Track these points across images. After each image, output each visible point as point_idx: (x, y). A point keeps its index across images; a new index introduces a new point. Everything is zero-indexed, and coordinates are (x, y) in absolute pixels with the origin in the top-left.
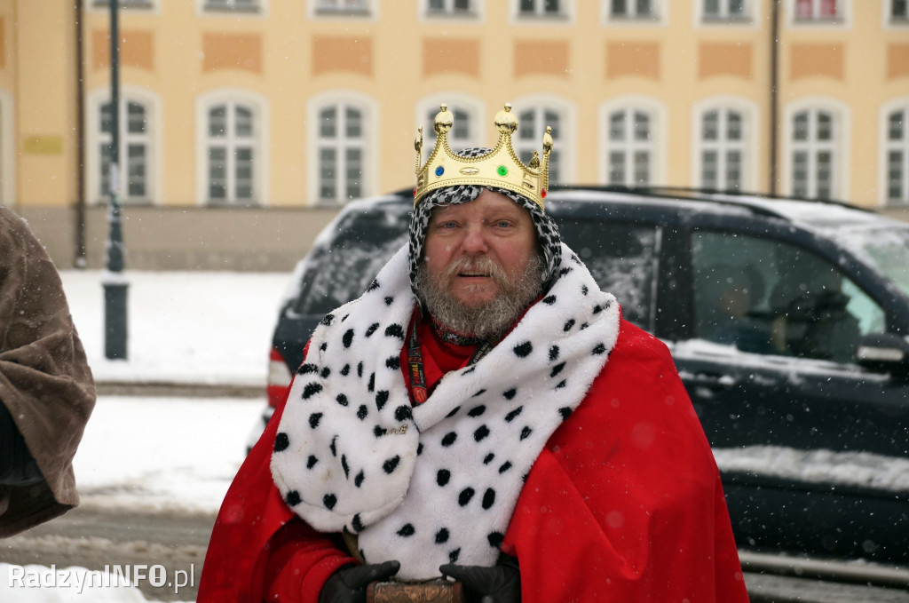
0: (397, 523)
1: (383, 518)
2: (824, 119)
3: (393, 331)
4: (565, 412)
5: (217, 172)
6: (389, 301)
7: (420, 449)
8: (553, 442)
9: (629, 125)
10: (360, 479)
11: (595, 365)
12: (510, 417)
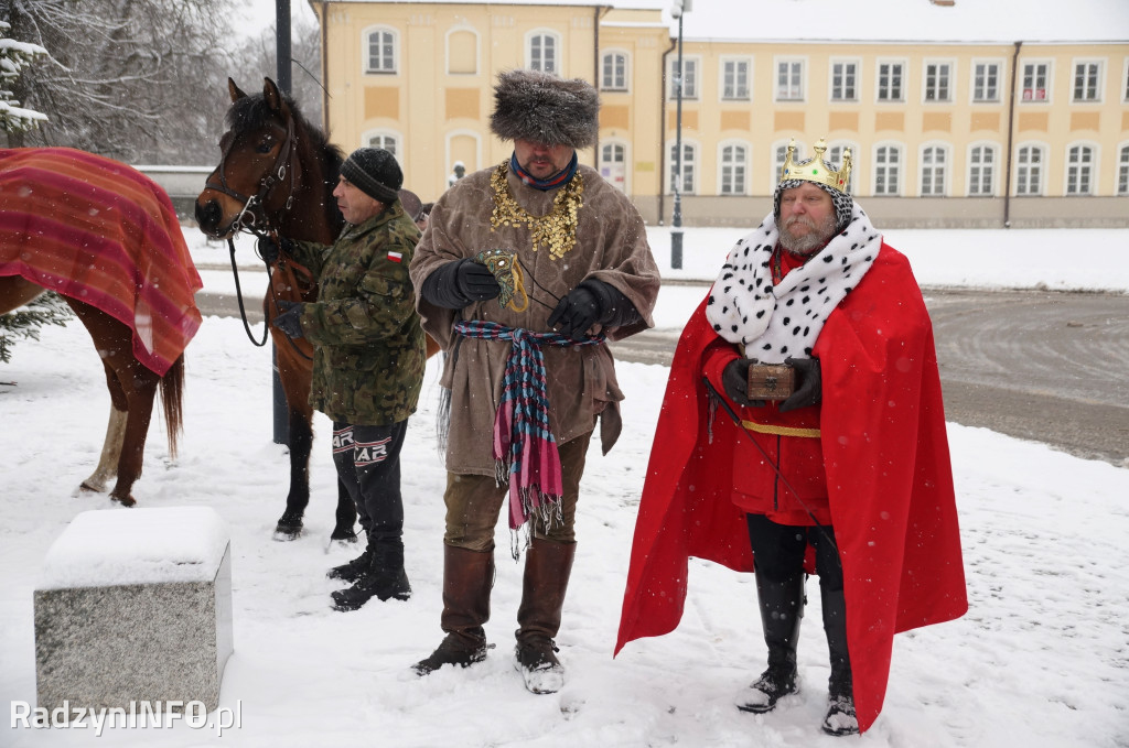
0: (763, 343)
1: (756, 340)
2: (1036, 151)
3: (767, 248)
4: (848, 290)
5: (727, 179)
6: (768, 233)
7: (776, 307)
8: (841, 305)
9: (934, 155)
10: (745, 320)
11: (866, 266)
12: (820, 292)
